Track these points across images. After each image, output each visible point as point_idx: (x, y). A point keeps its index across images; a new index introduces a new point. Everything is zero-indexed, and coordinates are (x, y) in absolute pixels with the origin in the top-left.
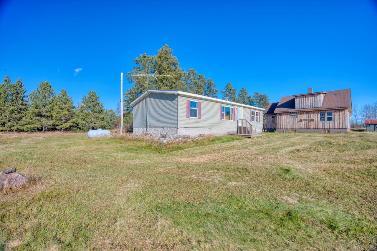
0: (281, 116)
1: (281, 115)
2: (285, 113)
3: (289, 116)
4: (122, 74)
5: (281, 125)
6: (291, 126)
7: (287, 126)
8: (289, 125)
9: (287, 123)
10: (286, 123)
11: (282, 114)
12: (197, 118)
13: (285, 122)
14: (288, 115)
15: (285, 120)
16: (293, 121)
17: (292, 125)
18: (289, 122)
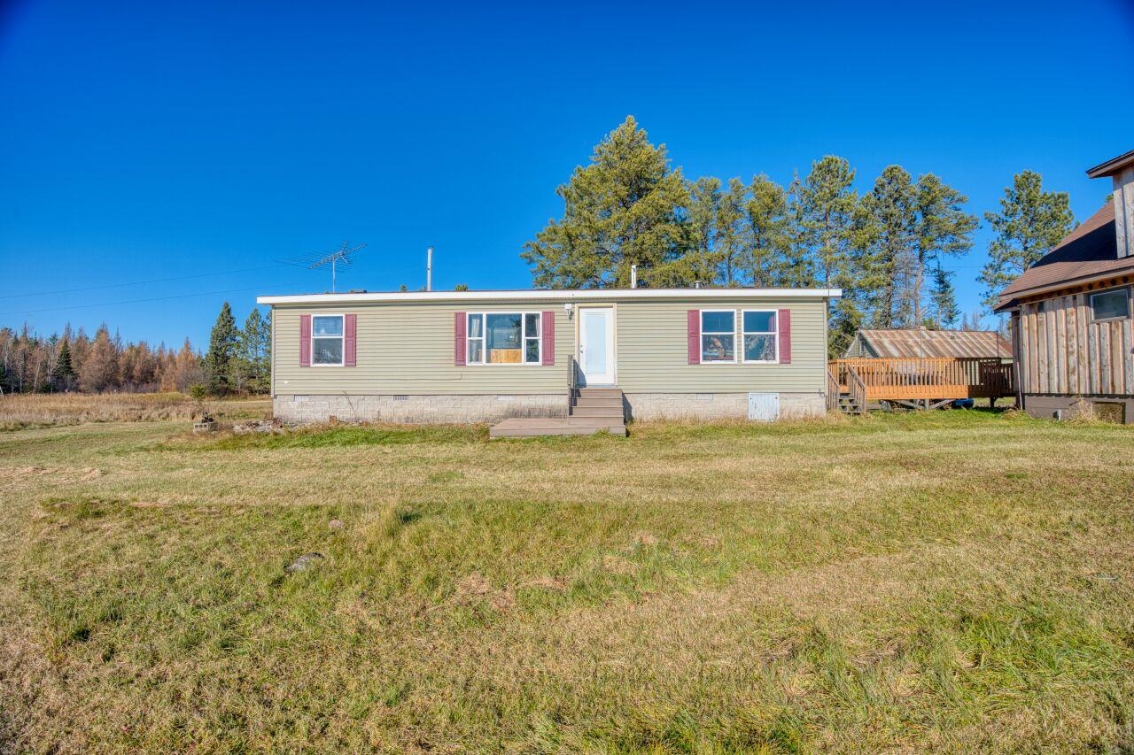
0: (1042, 315)
1: (1041, 308)
2: (1059, 293)
3: (1082, 310)
4: (430, 252)
5: (1044, 369)
6: (1096, 378)
7: (1074, 378)
8: (1084, 373)
9: (1073, 359)
10: (1068, 353)
11: (1047, 302)
12: (343, 365)
13: (1063, 351)
14: (1075, 306)
15: (1063, 341)
16: (1107, 342)
17: (1101, 370)
18: (1085, 353)
